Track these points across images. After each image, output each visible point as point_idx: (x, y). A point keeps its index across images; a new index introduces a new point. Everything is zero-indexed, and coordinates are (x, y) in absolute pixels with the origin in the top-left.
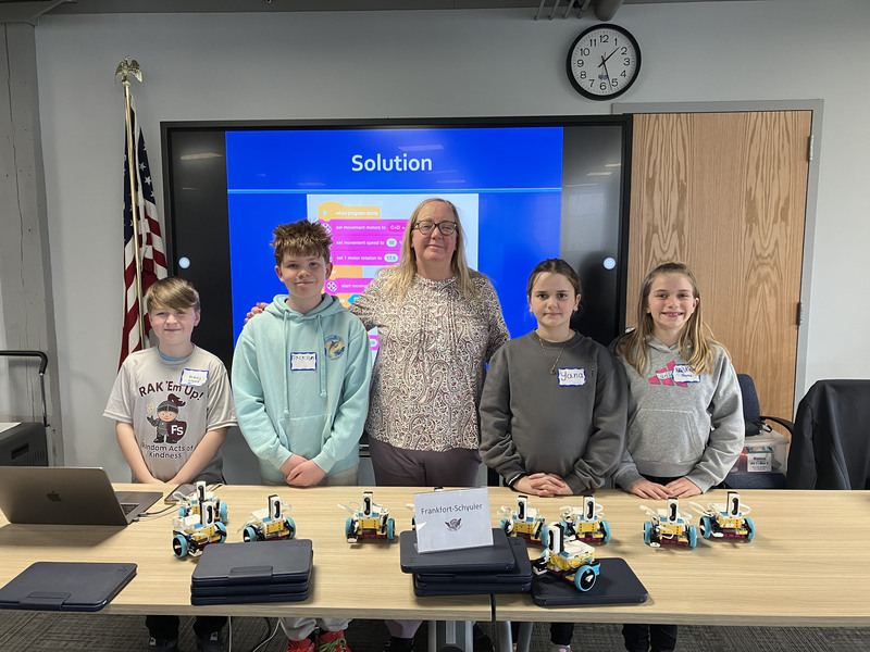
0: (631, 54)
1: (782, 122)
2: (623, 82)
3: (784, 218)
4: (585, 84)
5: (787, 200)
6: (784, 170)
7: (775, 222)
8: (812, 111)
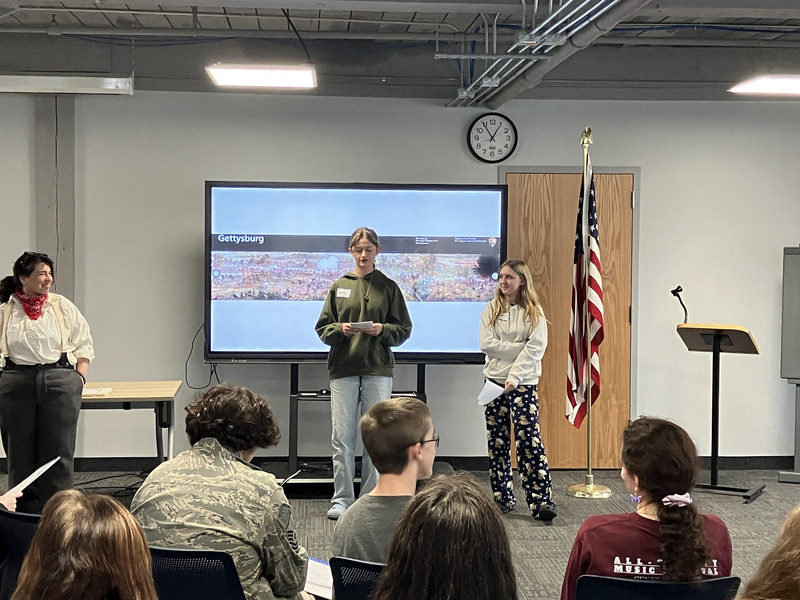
0: (511, 133)
1: (614, 181)
2: (506, 151)
3: (618, 246)
4: (479, 152)
5: (620, 234)
6: (617, 215)
7: (612, 249)
8: (632, 174)
